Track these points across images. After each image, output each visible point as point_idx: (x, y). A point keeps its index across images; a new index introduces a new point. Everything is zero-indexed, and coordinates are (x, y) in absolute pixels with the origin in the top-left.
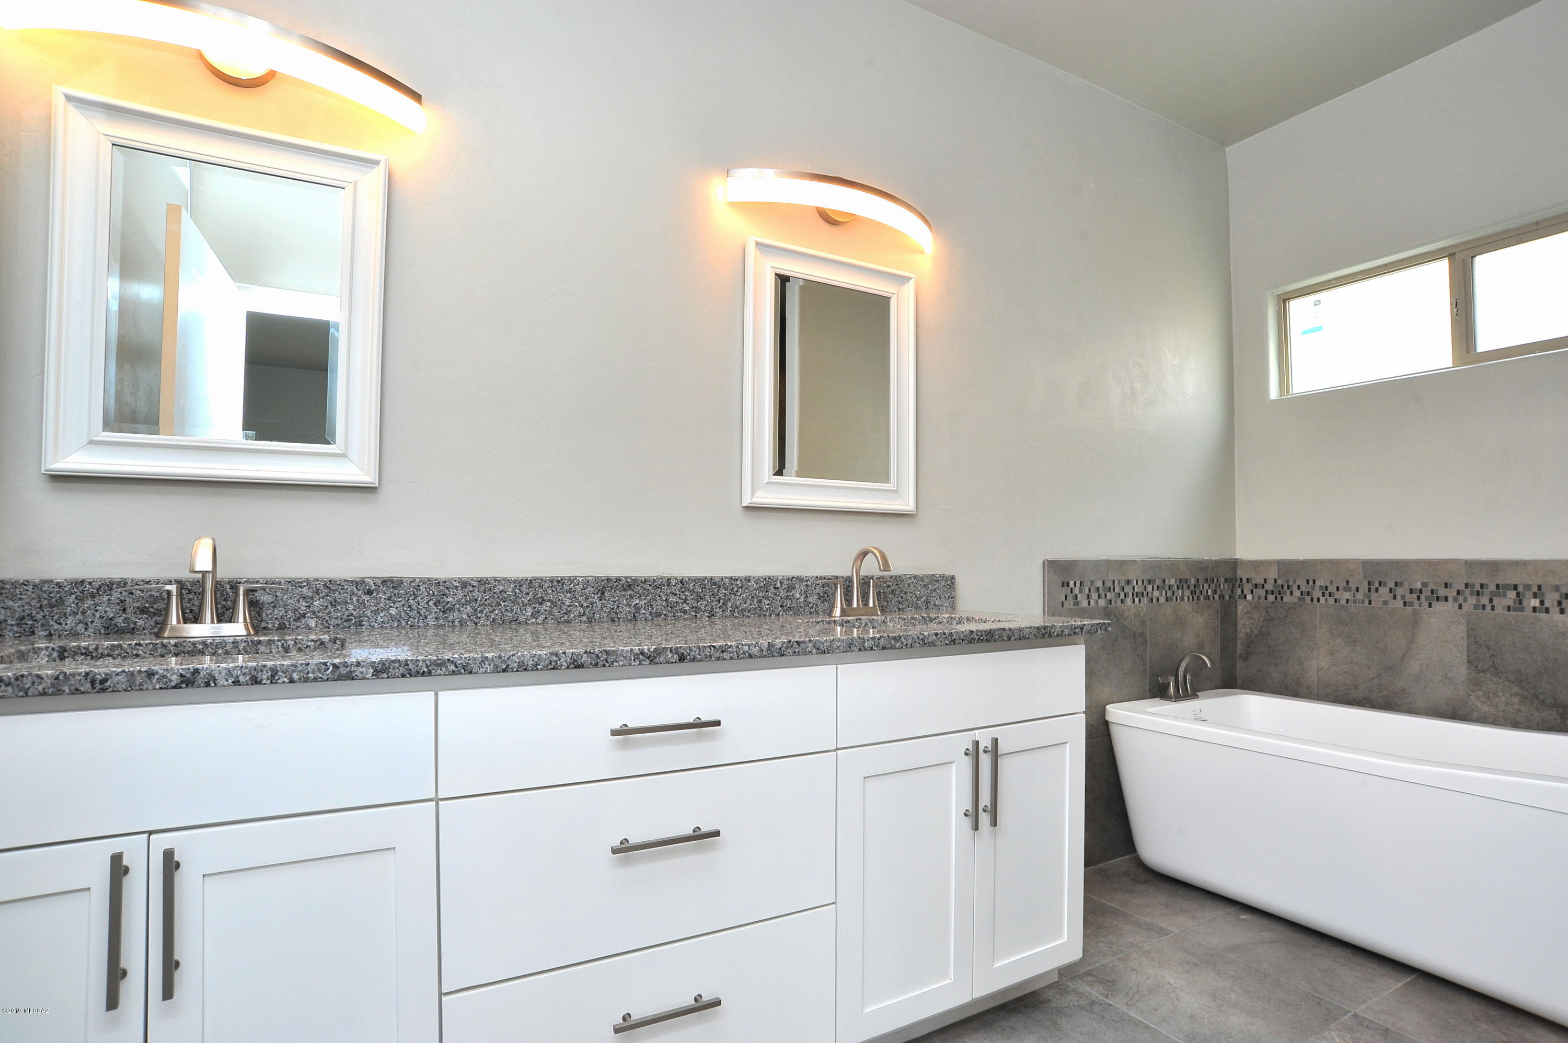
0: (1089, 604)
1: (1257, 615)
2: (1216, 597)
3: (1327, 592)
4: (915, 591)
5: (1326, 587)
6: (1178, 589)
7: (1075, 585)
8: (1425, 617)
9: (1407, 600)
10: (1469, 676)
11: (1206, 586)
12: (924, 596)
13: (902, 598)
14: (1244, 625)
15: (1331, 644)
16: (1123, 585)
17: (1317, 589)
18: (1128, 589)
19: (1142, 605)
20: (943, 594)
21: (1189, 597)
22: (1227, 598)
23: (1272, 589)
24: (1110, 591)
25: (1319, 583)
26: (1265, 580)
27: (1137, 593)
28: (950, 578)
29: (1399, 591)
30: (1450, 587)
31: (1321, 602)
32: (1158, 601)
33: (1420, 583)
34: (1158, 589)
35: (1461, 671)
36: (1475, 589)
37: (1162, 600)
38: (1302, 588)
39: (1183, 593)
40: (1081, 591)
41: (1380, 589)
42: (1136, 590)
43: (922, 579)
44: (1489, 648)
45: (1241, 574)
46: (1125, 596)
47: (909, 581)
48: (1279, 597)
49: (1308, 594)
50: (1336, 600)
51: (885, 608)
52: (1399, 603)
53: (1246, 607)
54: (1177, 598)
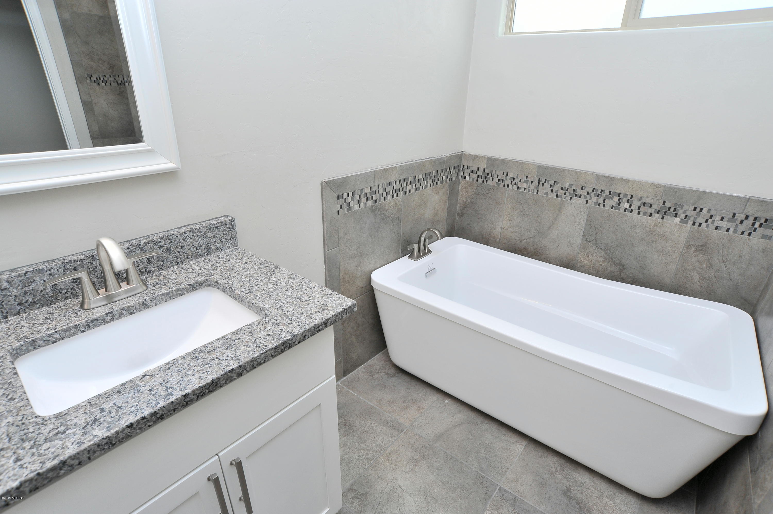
0: (360, 207)
1: (471, 191)
2: (448, 180)
3: (514, 182)
4: (192, 243)
5: (514, 178)
6: (424, 181)
7: (348, 196)
8: (566, 206)
9: (558, 194)
10: (582, 243)
11: (442, 174)
12: (203, 244)
13: (179, 252)
14: (462, 195)
15: (511, 214)
16: (386, 187)
17: (508, 178)
18: (389, 189)
19: (398, 197)
20: (223, 237)
21: (430, 184)
22: (454, 179)
23: (481, 175)
24: (375, 194)
25: (510, 175)
26: (478, 168)
27: (395, 190)
28: (229, 221)
29: (555, 187)
30: (584, 190)
31: (509, 187)
32: (410, 192)
33: (568, 184)
34: (410, 184)
35: (578, 240)
36: (598, 193)
37: (413, 191)
38: (500, 177)
39: (427, 183)
40: (353, 199)
41: (545, 184)
42: (395, 189)
43: (199, 230)
44: (596, 229)
45: (464, 162)
46: (387, 195)
47: (184, 236)
48: (485, 180)
49: (503, 181)
50: (518, 187)
51: (161, 267)
52: (553, 195)
53: (465, 184)
54: (423, 186)
